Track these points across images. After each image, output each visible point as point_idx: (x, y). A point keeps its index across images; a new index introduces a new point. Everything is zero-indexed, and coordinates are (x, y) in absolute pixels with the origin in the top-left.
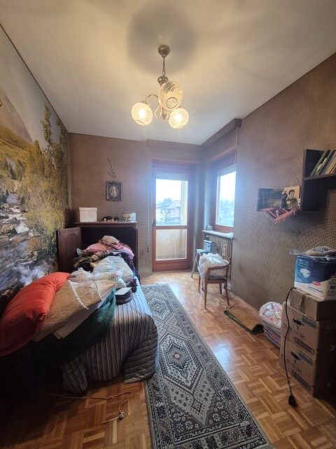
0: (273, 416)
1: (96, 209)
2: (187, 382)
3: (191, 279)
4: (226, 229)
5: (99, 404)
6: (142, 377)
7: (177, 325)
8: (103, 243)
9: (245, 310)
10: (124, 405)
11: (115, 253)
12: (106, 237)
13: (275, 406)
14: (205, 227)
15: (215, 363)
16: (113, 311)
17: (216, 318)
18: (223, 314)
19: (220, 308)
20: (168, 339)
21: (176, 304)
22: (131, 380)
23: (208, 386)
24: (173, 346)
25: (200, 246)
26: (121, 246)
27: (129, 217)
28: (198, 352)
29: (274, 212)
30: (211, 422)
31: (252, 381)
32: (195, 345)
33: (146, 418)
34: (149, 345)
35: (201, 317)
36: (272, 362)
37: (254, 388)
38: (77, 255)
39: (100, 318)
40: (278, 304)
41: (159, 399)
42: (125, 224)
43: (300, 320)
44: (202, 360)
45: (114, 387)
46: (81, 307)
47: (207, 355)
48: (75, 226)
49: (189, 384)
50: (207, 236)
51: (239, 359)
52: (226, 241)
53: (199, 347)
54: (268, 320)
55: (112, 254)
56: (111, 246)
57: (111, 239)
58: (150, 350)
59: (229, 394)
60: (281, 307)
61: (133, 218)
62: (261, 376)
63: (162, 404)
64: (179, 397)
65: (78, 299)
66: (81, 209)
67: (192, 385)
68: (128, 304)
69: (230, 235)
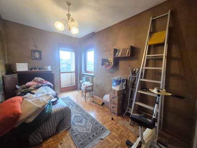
0: (108, 124)
1: (27, 64)
2: (83, 125)
3: (78, 93)
4: (91, 72)
5: (50, 144)
6: (66, 129)
7: (76, 110)
8: (35, 81)
9: (98, 99)
10: (62, 139)
11: (44, 85)
12: (36, 78)
13: (108, 121)
14: (82, 72)
15: (91, 117)
16: (52, 107)
17: (90, 104)
18: (92, 102)
19: (90, 101)
20: (73, 115)
21: (74, 103)
22: (61, 132)
23: (90, 123)
24: (76, 117)
25: (81, 79)
26: (46, 82)
27: (47, 68)
28: (85, 116)
29: (106, 66)
30: (92, 131)
31: (102, 118)
32: (84, 114)
33: (71, 139)
34: (68, 117)
35: (84, 105)
36: (107, 112)
37: (103, 119)
38: (17, 89)
39: (47, 111)
40: (108, 95)
41: (74, 133)
42: (45, 71)
43: (114, 97)
44: (87, 118)
45: (55, 136)
46: (39, 107)
47: (88, 115)
48: (14, 73)
49: (84, 125)
50: (83, 75)
51: (98, 113)
52: (91, 77)
53: (85, 114)
54: (106, 100)
55: (43, 86)
56: (41, 82)
57: (40, 79)
58: (68, 118)
59: (96, 123)
60: (109, 95)
61: (49, 68)
62: (105, 116)
63: (76, 134)
64: (81, 130)
65: (36, 105)
66: (17, 64)
67: (85, 125)
68: (57, 104)
69: (92, 74)
